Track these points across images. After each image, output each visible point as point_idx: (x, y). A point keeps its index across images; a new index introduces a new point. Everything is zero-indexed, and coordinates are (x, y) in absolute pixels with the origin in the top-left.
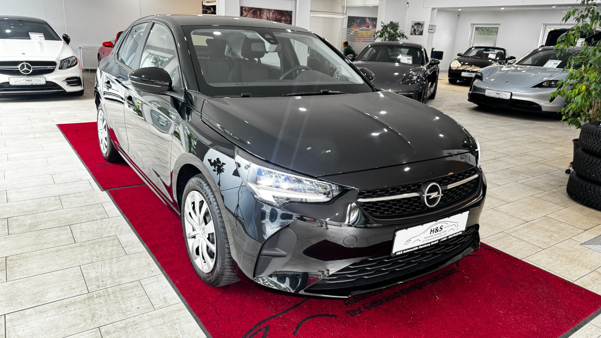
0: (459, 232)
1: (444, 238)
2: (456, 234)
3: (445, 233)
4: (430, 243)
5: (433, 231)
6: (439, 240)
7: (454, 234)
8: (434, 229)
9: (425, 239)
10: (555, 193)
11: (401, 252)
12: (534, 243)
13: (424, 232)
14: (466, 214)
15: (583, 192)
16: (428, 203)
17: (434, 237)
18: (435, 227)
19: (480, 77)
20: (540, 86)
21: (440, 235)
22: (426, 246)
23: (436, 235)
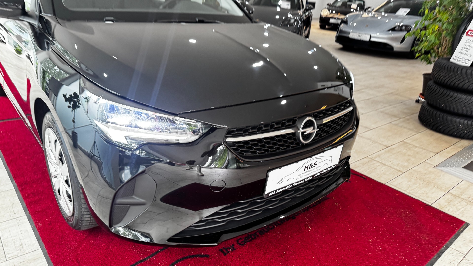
0: (333, 166)
1: (318, 173)
2: (329, 168)
3: (319, 168)
4: (305, 179)
5: (308, 167)
6: (313, 176)
7: (328, 168)
8: (308, 165)
9: (299, 177)
10: (408, 120)
11: (275, 192)
12: (395, 167)
13: (298, 170)
14: (340, 148)
15: (433, 120)
16: (303, 139)
17: (308, 173)
18: (309, 164)
19: (345, 22)
20: (393, 29)
21: (314, 171)
22: (300, 183)
23: (309, 171)
